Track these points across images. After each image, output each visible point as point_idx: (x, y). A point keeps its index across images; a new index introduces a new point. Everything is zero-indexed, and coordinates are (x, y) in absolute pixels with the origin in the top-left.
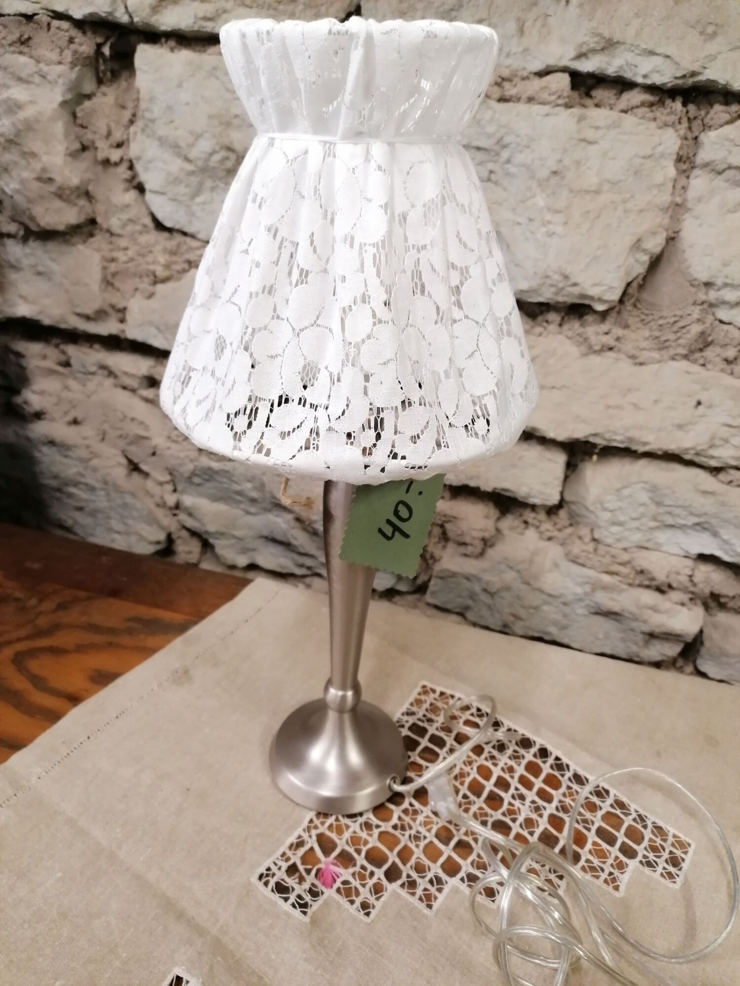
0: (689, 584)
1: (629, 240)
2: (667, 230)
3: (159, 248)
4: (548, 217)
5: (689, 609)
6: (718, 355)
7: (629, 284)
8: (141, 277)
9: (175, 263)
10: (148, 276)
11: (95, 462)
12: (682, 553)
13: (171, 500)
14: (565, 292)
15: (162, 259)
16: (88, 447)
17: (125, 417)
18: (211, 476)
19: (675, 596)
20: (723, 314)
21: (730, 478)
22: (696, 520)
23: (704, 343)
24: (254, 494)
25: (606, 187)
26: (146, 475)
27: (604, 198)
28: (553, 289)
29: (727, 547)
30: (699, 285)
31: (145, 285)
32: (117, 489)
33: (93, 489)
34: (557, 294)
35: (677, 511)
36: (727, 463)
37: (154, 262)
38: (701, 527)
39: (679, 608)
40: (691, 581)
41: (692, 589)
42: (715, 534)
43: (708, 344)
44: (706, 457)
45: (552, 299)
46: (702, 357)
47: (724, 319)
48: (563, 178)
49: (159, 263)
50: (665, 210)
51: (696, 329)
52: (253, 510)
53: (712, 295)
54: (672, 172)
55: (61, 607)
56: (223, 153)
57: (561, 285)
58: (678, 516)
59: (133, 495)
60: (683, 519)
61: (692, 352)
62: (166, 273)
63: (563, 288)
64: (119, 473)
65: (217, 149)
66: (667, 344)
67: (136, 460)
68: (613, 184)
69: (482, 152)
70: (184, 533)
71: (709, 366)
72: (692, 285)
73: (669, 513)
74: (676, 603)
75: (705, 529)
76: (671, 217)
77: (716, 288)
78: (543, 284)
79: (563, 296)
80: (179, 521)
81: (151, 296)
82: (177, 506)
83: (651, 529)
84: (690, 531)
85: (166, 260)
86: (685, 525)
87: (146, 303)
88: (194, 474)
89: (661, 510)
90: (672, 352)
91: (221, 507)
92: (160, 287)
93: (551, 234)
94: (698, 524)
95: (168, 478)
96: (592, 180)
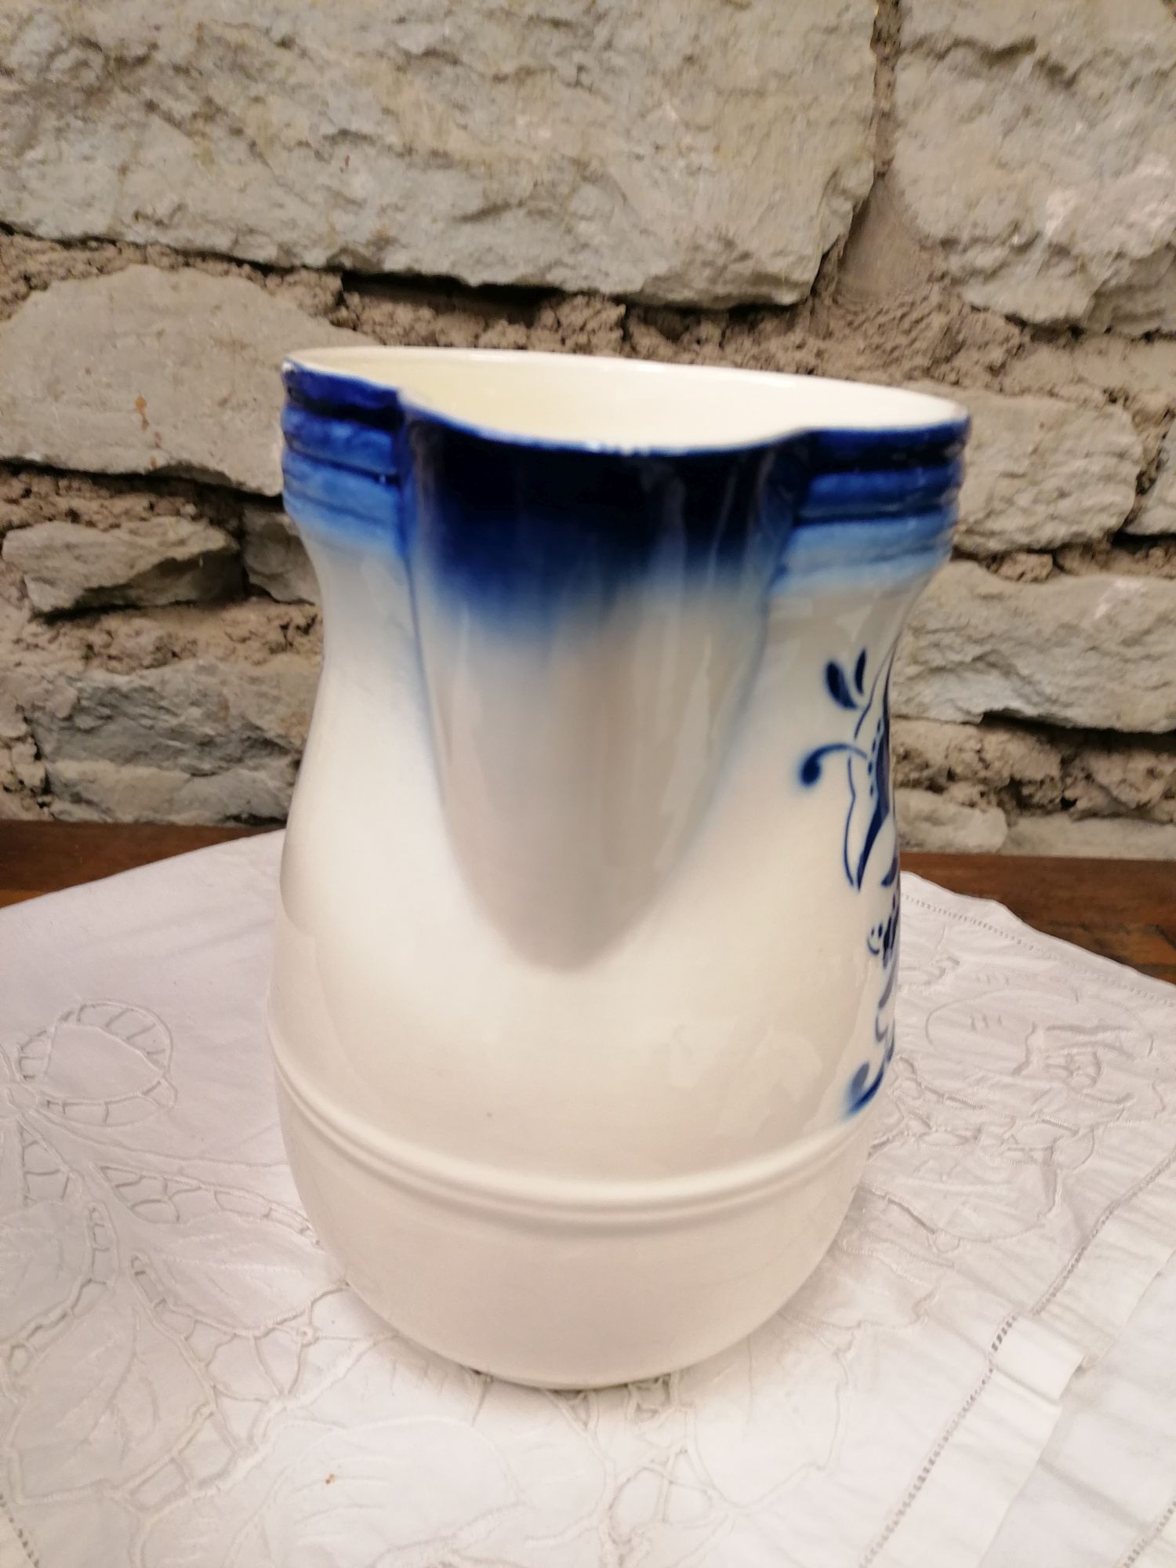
0: (980, 766)
1: (821, 174)
2: (874, 157)
4: (687, 140)
5: (984, 811)
6: (977, 363)
7: (825, 257)
12: (960, 717)
13: (33, 774)
14: (728, 275)
18: (113, 706)
19: (961, 791)
20: (974, 294)
21: (1019, 569)
22: (977, 650)
23: (952, 346)
24: (209, 730)
25: (772, 85)
27: (771, 104)
28: (707, 272)
29: (1028, 690)
30: (932, 248)
34: (713, 281)
35: (947, 639)
36: (1013, 543)
38: (986, 662)
39: (967, 811)
40: (982, 760)
41: (983, 774)
42: (1008, 671)
43: (958, 348)
44: (982, 534)
45: (707, 291)
46: (952, 370)
47: (978, 301)
48: (703, 70)
50: (866, 122)
51: (938, 321)
52: (206, 766)
53: (954, 263)
54: (870, 58)
56: (76, 53)
57: (720, 262)
58: (950, 648)
60: (959, 652)
61: (936, 362)
63: (725, 267)
65: (64, 43)
66: (896, 354)
68: (784, 78)
69: (563, 29)
71: (967, 382)
72: (923, 248)
73: (936, 645)
74: (963, 804)
75: (993, 665)
76: (878, 135)
77: (960, 247)
78: (691, 262)
79: (725, 283)
82: (47, 787)
83: (911, 679)
84: (969, 675)
86: (961, 664)
88: (78, 708)
89: (923, 642)
90: (907, 365)
93: (694, 172)
94: (978, 659)
95: (23, 728)
96: (749, 73)
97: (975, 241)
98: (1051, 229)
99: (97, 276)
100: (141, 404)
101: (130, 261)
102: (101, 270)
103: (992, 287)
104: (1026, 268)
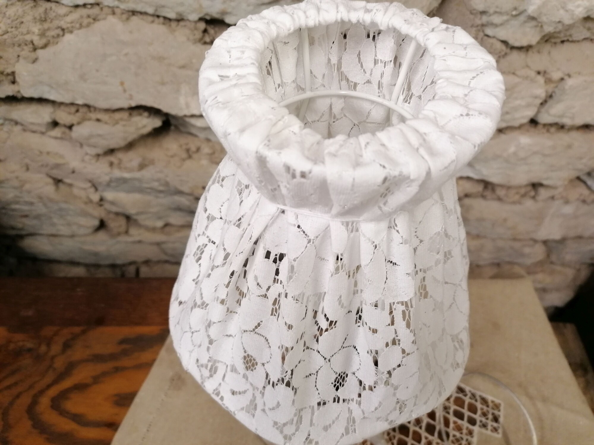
3: (28, 18)
8: (19, 45)
9: (48, 29)
10: (26, 45)
11: (27, 186)
13: (95, 197)
15: (36, 29)
16: (17, 178)
17: (41, 152)
24: (161, 188)
26: (70, 185)
30: (476, 13)
31: (26, 51)
32: (51, 200)
33: (32, 204)
37: (28, 33)
49: (34, 33)
52: (161, 196)
53: (485, 19)
55: (67, 346)
59: (66, 202)
62: (44, 41)
64: (49, 189)
67: (60, 178)
70: (112, 216)
72: (471, 13)
77: (488, 14)
80: (105, 209)
81: (35, 61)
82: (102, 199)
85: (39, 30)
87: (31, 66)
88: (111, 181)
91: (137, 196)
92: (40, 52)
95: (89, 185)
97: (496, 12)
98: (531, 10)
99: (93, 23)
100: (122, 84)
101: (107, 14)
102: (94, 19)
103: (498, 29)
104: (515, 23)
